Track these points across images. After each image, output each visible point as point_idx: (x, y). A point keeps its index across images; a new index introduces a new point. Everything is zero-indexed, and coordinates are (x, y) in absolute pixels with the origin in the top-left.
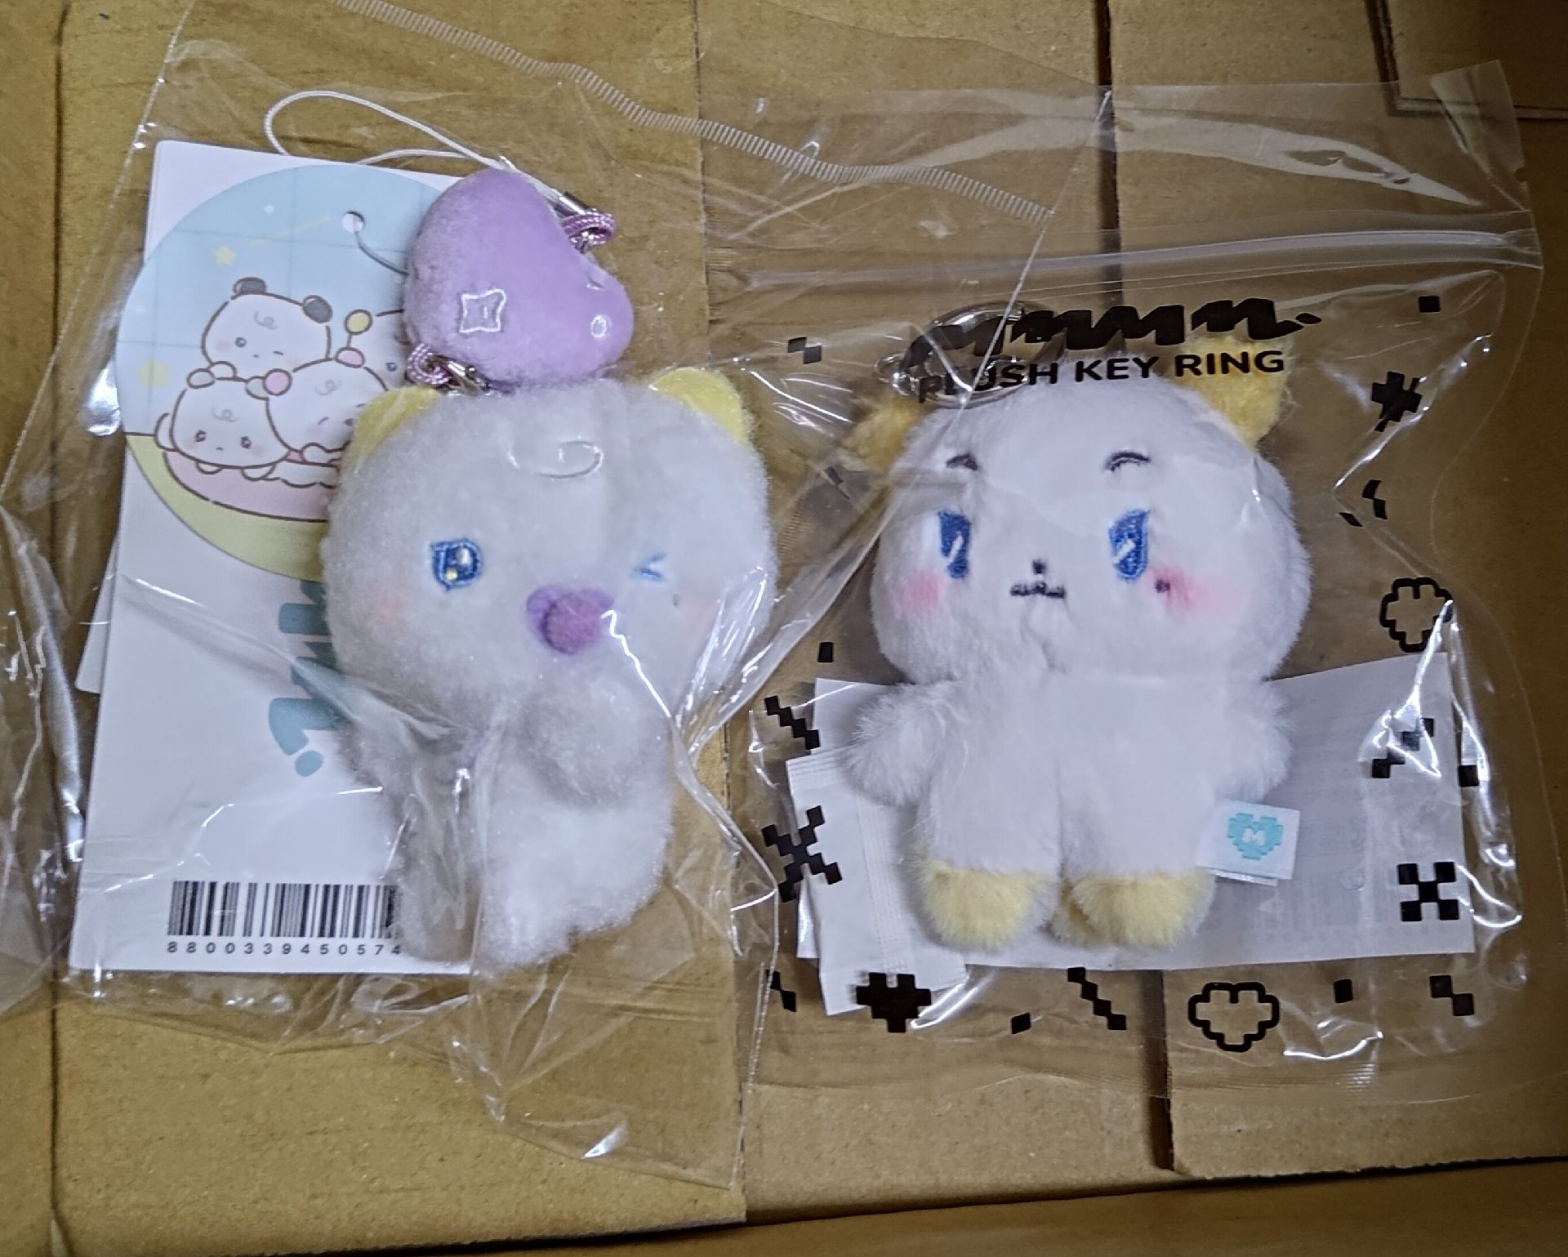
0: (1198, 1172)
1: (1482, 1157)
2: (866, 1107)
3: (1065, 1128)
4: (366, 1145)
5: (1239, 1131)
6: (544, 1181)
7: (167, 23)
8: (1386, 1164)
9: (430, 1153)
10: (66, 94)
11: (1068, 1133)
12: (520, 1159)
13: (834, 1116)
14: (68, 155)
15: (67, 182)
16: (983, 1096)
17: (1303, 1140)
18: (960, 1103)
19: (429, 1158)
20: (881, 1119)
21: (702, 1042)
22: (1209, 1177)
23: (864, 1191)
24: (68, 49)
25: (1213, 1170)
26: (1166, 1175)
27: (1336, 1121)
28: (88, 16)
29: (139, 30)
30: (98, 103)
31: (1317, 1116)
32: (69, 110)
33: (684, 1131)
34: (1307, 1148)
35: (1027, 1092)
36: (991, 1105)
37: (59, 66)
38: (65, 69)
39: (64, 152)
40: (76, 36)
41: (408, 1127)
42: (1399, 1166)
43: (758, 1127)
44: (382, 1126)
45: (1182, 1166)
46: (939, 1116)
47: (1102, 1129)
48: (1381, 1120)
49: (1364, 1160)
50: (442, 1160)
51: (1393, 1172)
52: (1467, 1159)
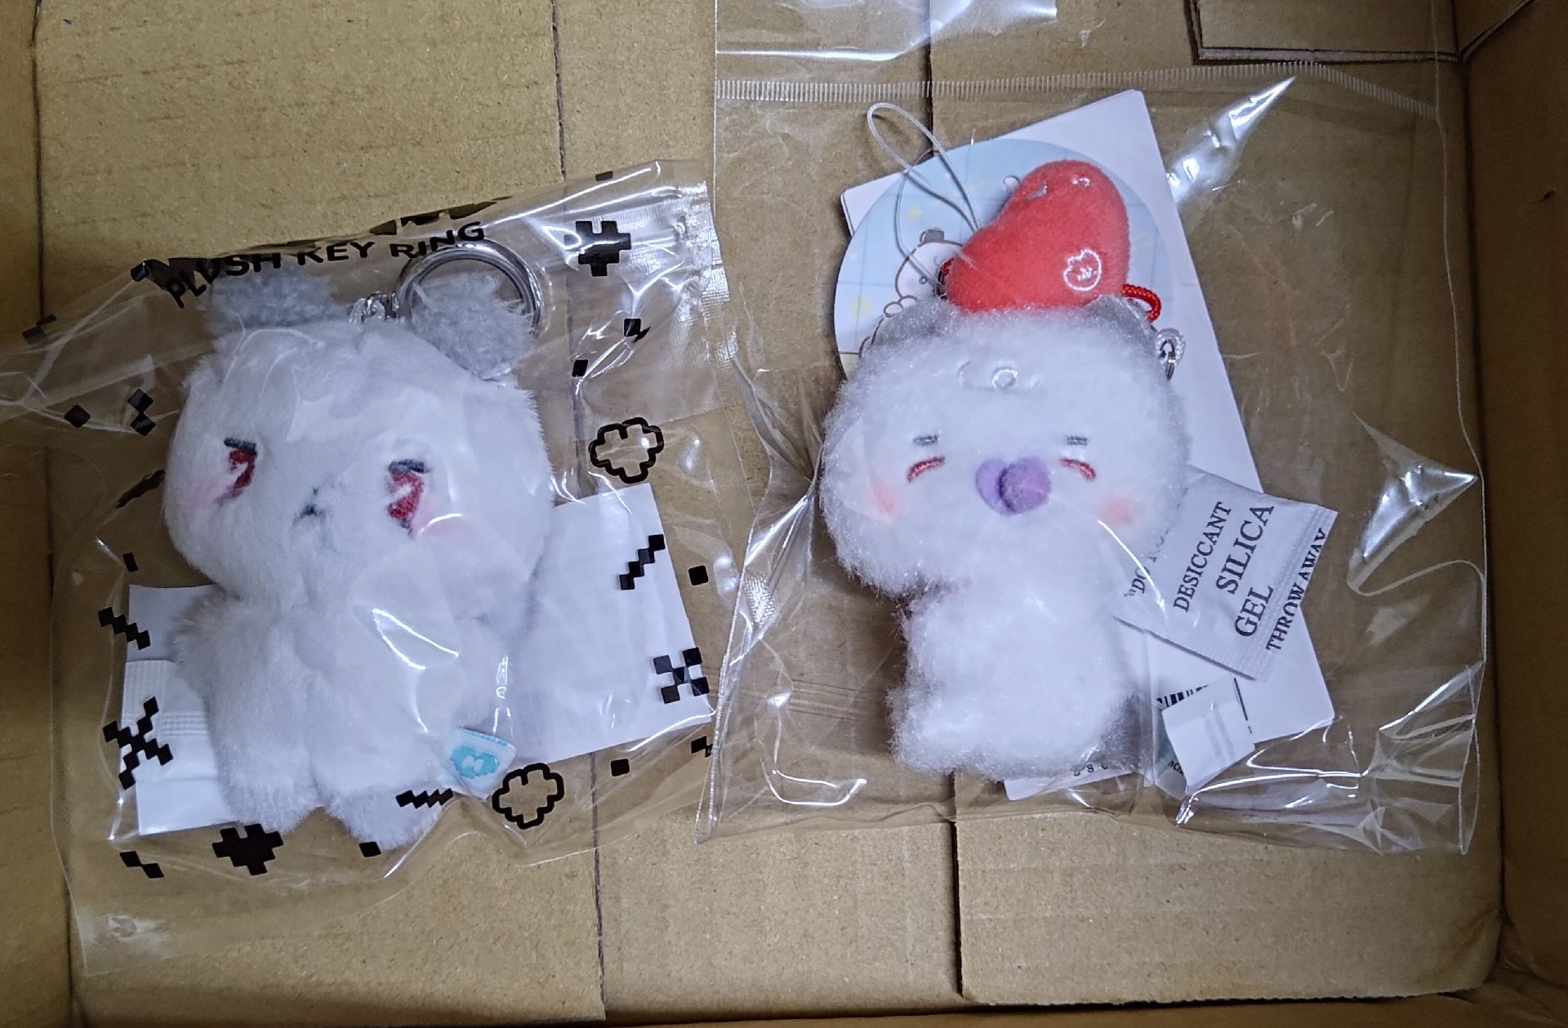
0: (982, 999)
1: (1234, 997)
2: (708, 936)
3: (875, 959)
4: (305, 948)
5: (1019, 967)
6: (444, 982)
7: (117, 24)
8: (1147, 999)
9: (354, 956)
10: (41, 88)
11: (877, 964)
12: (425, 964)
13: (682, 943)
14: (45, 143)
15: (45, 164)
16: (806, 931)
17: (1075, 977)
18: (787, 936)
19: (355, 960)
20: (720, 947)
21: (567, 876)
22: (992, 1004)
23: (707, 1004)
24: (42, 50)
25: (996, 999)
26: (959, 1000)
27: (1105, 962)
28: (54, 21)
29: (95, 32)
30: (66, 96)
31: (1088, 957)
32: (44, 104)
33: (554, 947)
34: (1079, 983)
35: (843, 929)
36: (813, 938)
37: (35, 65)
38: (39, 69)
39: (42, 140)
40: (47, 39)
41: (336, 936)
42: (1159, 1001)
43: (619, 949)
44: (317, 933)
45: (969, 994)
46: (769, 945)
47: (907, 961)
48: (1145, 963)
49: (1128, 993)
50: (364, 962)
51: (1154, 1005)
52: (1221, 997)
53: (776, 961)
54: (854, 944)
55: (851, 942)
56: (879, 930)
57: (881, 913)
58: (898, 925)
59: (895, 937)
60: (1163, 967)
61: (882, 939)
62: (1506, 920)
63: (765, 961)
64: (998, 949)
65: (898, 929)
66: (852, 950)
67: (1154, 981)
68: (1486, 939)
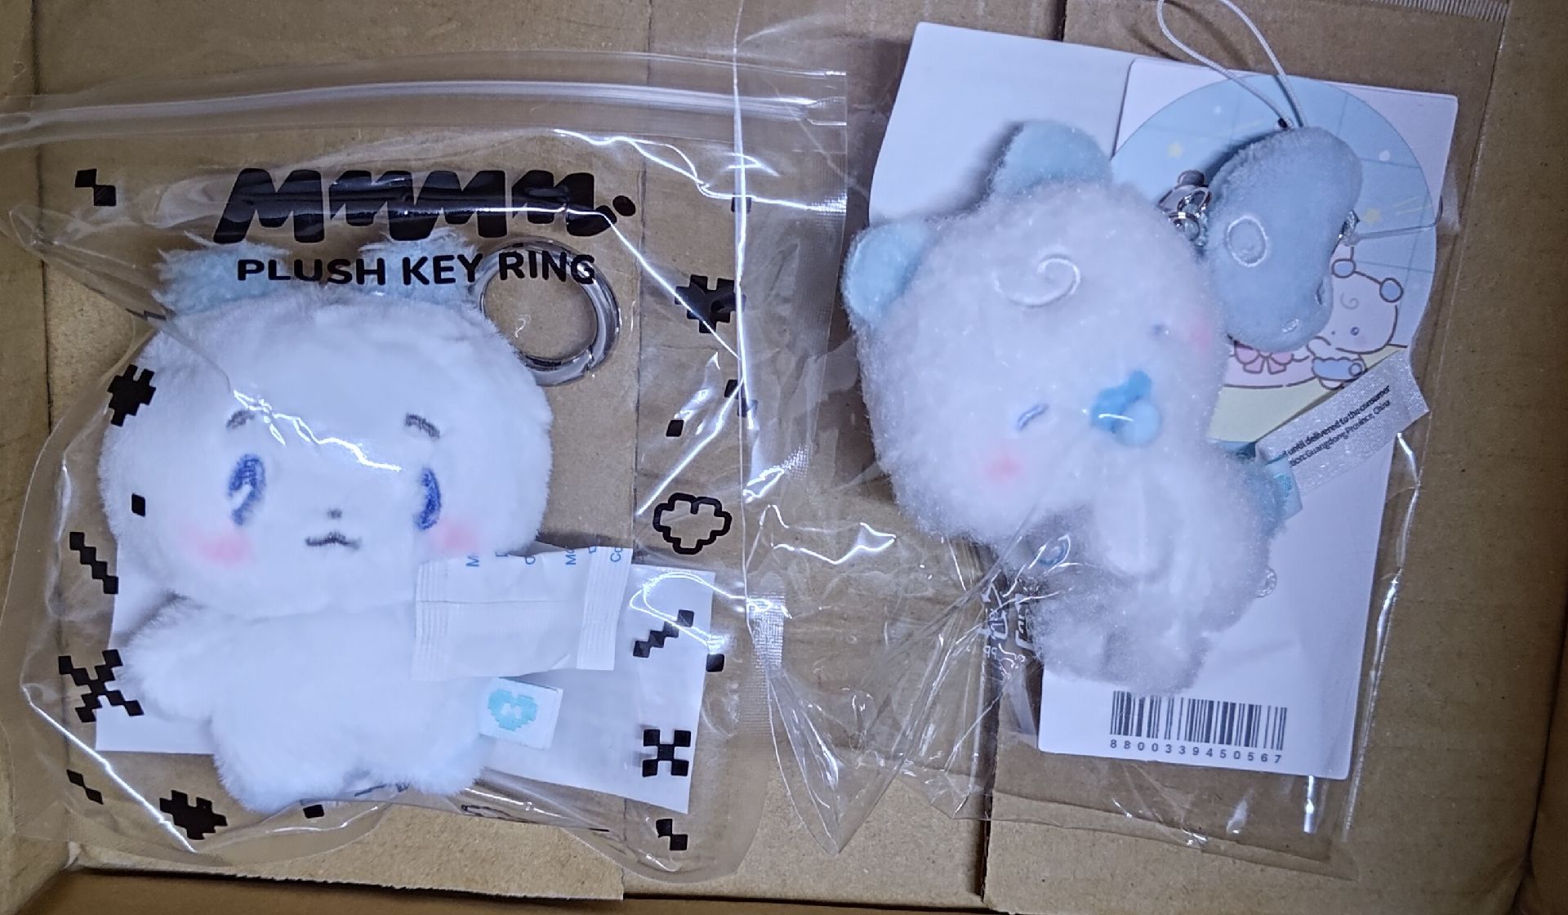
53: (797, 848)
54: (877, 838)
55: (874, 835)
56: (904, 826)
57: (908, 810)
58: (923, 823)
59: (919, 835)
60: (1184, 891)
61: (905, 835)
62: (1528, 869)
63: (786, 847)
64: (1024, 862)
65: (923, 827)
66: (874, 843)
67: (1174, 903)
68: (1506, 887)
